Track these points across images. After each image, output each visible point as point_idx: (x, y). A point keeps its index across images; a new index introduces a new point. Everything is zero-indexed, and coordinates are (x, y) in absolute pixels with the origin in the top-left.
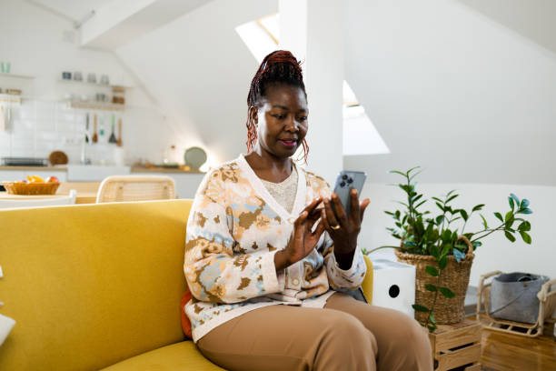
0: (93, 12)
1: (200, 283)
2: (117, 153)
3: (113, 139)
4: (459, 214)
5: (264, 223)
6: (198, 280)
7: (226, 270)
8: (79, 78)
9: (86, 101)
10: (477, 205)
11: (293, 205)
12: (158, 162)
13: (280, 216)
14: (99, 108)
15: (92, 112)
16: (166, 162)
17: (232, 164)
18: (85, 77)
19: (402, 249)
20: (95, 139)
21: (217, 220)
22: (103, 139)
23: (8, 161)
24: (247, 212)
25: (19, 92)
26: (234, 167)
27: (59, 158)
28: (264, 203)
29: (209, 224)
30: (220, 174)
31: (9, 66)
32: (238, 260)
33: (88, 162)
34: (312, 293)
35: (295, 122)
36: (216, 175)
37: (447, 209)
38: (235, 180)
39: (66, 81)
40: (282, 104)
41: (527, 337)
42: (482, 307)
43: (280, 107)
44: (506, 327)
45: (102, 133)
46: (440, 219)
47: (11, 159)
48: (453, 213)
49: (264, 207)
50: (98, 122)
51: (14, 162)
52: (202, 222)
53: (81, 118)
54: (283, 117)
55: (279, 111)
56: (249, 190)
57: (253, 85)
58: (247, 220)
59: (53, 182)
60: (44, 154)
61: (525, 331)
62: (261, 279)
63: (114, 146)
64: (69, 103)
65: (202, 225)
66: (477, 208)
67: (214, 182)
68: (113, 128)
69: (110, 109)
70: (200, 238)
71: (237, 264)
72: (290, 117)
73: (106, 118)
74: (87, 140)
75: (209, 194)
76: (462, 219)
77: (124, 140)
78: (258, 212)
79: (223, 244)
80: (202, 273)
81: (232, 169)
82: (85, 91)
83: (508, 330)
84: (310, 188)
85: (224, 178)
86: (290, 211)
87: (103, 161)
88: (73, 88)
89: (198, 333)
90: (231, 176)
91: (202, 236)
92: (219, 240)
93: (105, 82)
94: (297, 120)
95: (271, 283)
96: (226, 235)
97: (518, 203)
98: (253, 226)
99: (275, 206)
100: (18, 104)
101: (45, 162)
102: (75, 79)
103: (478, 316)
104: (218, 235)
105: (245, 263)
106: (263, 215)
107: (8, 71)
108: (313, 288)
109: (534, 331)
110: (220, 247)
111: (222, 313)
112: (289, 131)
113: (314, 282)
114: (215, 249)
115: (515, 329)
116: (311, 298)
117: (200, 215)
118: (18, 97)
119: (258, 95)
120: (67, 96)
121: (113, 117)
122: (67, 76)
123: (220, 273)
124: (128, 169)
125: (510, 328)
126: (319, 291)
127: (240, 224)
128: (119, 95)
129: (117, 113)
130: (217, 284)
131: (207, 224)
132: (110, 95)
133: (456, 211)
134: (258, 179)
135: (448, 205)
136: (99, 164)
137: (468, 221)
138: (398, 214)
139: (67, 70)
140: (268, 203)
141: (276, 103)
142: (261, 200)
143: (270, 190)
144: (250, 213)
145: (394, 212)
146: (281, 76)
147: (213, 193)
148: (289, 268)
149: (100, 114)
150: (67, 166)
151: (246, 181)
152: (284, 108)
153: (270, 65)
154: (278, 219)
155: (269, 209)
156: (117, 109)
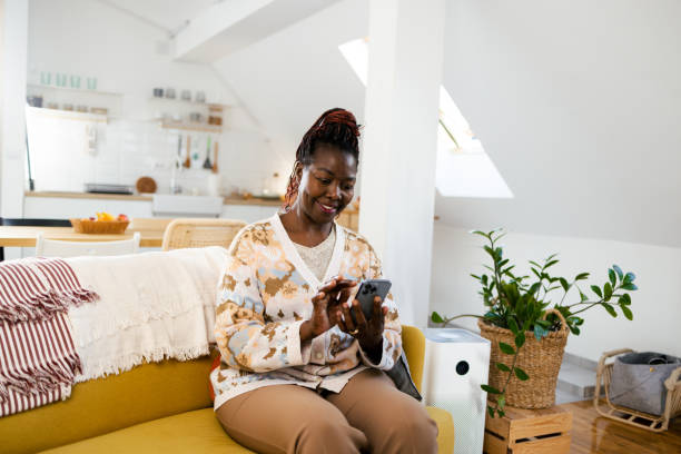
0: (188, 22)
1: (229, 349)
2: (211, 181)
3: (208, 165)
4: (558, 283)
5: (290, 291)
6: (227, 346)
7: (254, 338)
8: (172, 96)
9: (180, 121)
10: (579, 273)
11: (325, 272)
12: (257, 193)
13: (309, 283)
14: (194, 129)
15: (185, 133)
16: (266, 192)
17: (265, 224)
18: (178, 94)
19: (486, 320)
20: (187, 164)
21: (248, 283)
22: (197, 164)
23: (92, 188)
24: (274, 277)
25: (105, 111)
26: (267, 228)
27: (147, 186)
28: (293, 269)
29: (240, 287)
30: (250, 234)
31: (95, 80)
32: (267, 329)
33: (179, 191)
34: (337, 369)
35: (338, 189)
36: (246, 236)
37: (544, 276)
38: (266, 242)
39: (158, 99)
40: (329, 168)
41: (649, 431)
42: (602, 391)
43: (325, 170)
44: (627, 417)
45: (196, 157)
46: (536, 287)
47: (94, 185)
48: (552, 280)
49: (293, 273)
50: (192, 143)
51: (99, 188)
52: (232, 286)
53: (174, 140)
54: (327, 182)
55: (323, 175)
56: (279, 253)
57: (305, 139)
58: (273, 286)
59: (123, 220)
60: (130, 181)
61: (648, 423)
62: (285, 351)
63: (208, 173)
64: (160, 124)
65: (233, 289)
66: (582, 276)
67: (244, 242)
68: (208, 152)
69: (206, 130)
70: (229, 301)
71: (264, 332)
72: (334, 183)
73: (200, 142)
74: (177, 165)
75: (238, 256)
76: (562, 288)
77: (221, 166)
78: (286, 278)
79: (254, 310)
80: (232, 339)
81: (264, 230)
82: (177, 109)
83: (630, 421)
84: (349, 254)
85: (255, 238)
86: (320, 279)
87: (195, 190)
88: (165, 106)
89: (219, 401)
90: (262, 237)
91: (232, 299)
92: (249, 304)
93: (201, 100)
94: (341, 188)
95: (295, 356)
96: (257, 299)
97: (621, 277)
98: (279, 294)
99: (305, 273)
100: (104, 123)
101: (130, 190)
102: (168, 96)
103: (596, 402)
104: (249, 299)
105: (273, 333)
106: (290, 282)
107: (95, 87)
108: (338, 363)
109: (659, 426)
110: (250, 313)
111: (240, 385)
112: (330, 198)
113: (339, 357)
114: (245, 314)
115: (638, 420)
116: (336, 374)
117: (231, 278)
118: (104, 117)
119: (307, 152)
120: (158, 116)
121: (209, 140)
122: (159, 93)
123: (247, 340)
124: (221, 200)
125: (632, 418)
126: (345, 367)
127: (266, 290)
128: (216, 114)
129: (214, 135)
130: (243, 351)
131: (237, 287)
132: (206, 114)
133: (555, 279)
134: (291, 242)
135: (545, 272)
136: (191, 193)
137: (569, 291)
138: (485, 279)
139: (159, 86)
140: (298, 269)
141: (322, 166)
142: (291, 265)
143: (301, 254)
144: (278, 279)
145: (481, 276)
146: (335, 138)
147: (244, 255)
148: (314, 340)
149: (195, 135)
150: (154, 196)
151: (278, 244)
152: (330, 173)
153: (326, 124)
154: (306, 287)
155: (299, 275)
156: (213, 131)
